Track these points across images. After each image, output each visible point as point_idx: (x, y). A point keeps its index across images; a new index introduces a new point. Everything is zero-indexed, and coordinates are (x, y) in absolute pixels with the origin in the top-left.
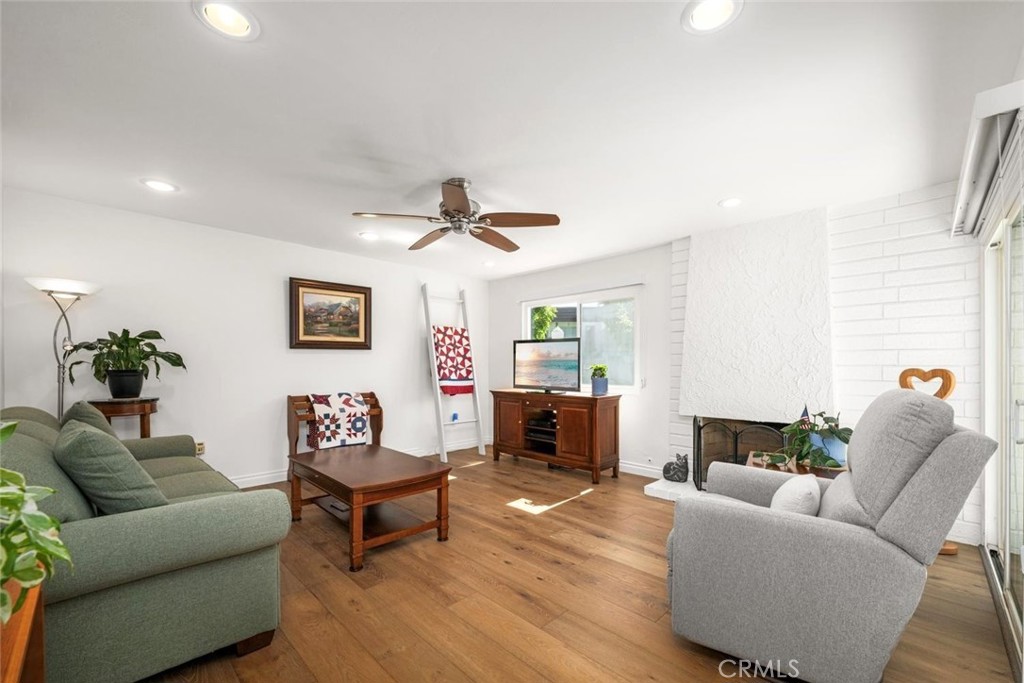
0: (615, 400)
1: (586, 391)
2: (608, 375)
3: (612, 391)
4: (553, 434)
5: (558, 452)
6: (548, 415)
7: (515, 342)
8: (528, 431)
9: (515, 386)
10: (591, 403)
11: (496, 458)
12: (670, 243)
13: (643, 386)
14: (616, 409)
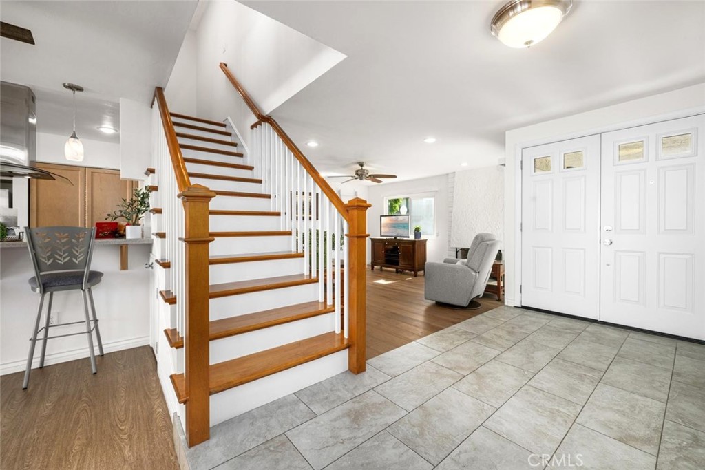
0: (425, 241)
1: (412, 238)
2: (421, 231)
3: (423, 238)
4: (398, 257)
5: (400, 265)
6: (395, 249)
7: (381, 216)
8: (386, 256)
9: (381, 236)
10: (413, 243)
11: (373, 268)
12: (447, 174)
13: (438, 236)
14: (425, 246)
